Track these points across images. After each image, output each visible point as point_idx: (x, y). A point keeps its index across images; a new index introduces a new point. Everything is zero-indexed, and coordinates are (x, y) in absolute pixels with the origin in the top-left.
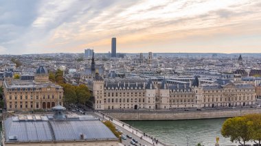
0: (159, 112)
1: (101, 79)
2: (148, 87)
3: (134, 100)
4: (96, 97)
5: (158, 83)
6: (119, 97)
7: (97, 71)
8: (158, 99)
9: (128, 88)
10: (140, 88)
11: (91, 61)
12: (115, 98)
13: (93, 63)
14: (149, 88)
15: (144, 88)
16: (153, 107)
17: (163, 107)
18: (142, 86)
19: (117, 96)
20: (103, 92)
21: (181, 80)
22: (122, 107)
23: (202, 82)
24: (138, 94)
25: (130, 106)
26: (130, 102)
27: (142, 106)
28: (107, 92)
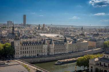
3: (37, 51)
4: (16, 50)
5: (49, 41)
6: (29, 50)
8: (49, 49)
9: (34, 44)
10: (40, 44)
11: (12, 28)
13: (13, 30)
14: (44, 44)
15: (42, 44)
16: (46, 54)
17: (51, 54)
18: (41, 43)
19: (28, 49)
20: (20, 47)
21: (59, 39)
22: (31, 55)
23: (68, 40)
24: (39, 47)
25: (35, 55)
26: (35, 52)
27: (41, 54)
28: (22, 47)
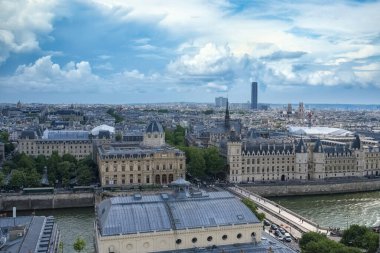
0: (312, 184)
1: (238, 140)
2: (298, 150)
3: (281, 168)
4: (231, 165)
5: (312, 144)
6: (261, 165)
7: (233, 129)
8: (311, 165)
9: (273, 152)
10: (288, 152)
11: (224, 114)
12: (256, 165)
13: (227, 117)
14: (300, 152)
15: (293, 151)
16: (304, 177)
17: (317, 176)
18: (291, 149)
19: (258, 163)
20: (240, 158)
21: (339, 141)
22: (266, 177)
23: (364, 143)
24: (286, 160)
25: (276, 177)
26: (275, 171)
27: (291, 176)
28: (246, 158)
